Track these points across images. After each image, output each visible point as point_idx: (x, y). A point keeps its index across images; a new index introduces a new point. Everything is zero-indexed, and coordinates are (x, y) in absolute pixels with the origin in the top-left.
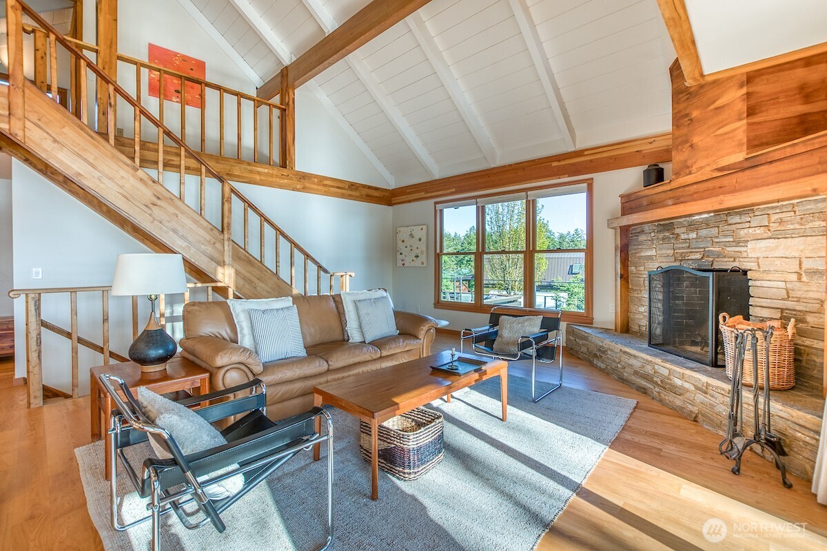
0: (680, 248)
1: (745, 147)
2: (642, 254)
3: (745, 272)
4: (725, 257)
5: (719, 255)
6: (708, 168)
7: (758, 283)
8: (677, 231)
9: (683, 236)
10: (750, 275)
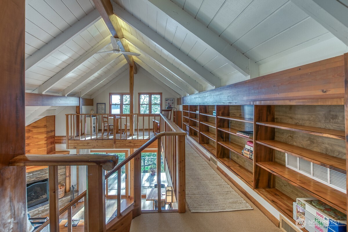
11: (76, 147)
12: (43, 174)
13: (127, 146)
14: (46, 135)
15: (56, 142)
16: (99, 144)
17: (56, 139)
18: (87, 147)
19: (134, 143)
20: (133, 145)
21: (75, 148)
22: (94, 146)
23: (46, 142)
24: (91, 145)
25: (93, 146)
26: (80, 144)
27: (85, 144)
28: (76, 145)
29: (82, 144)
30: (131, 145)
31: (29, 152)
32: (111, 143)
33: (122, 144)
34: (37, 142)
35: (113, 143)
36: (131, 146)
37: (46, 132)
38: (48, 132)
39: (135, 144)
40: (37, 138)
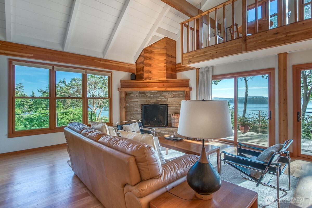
0: (148, 99)
1: (166, 77)
2: (132, 100)
3: (167, 105)
4: (162, 101)
5: (161, 101)
6: (156, 80)
7: (170, 107)
8: (146, 94)
9: (148, 96)
10: (168, 105)
11: (191, 60)
12: (162, 98)
13: (270, 41)
14: (166, 57)
15: (177, 70)
16: (219, 50)
17: (177, 66)
18: (204, 58)
19: (287, 33)
20: (285, 36)
21: (190, 62)
22: (213, 55)
23: (165, 65)
24: (208, 55)
25: (211, 55)
26: (195, 56)
27: (200, 55)
28: (191, 59)
29: (197, 56)
30: (279, 37)
31: (151, 73)
32: (237, 44)
33: (258, 40)
34: (158, 64)
35: (241, 43)
36: (279, 39)
37: (165, 54)
38: (167, 55)
39: (288, 35)
40: (158, 59)
